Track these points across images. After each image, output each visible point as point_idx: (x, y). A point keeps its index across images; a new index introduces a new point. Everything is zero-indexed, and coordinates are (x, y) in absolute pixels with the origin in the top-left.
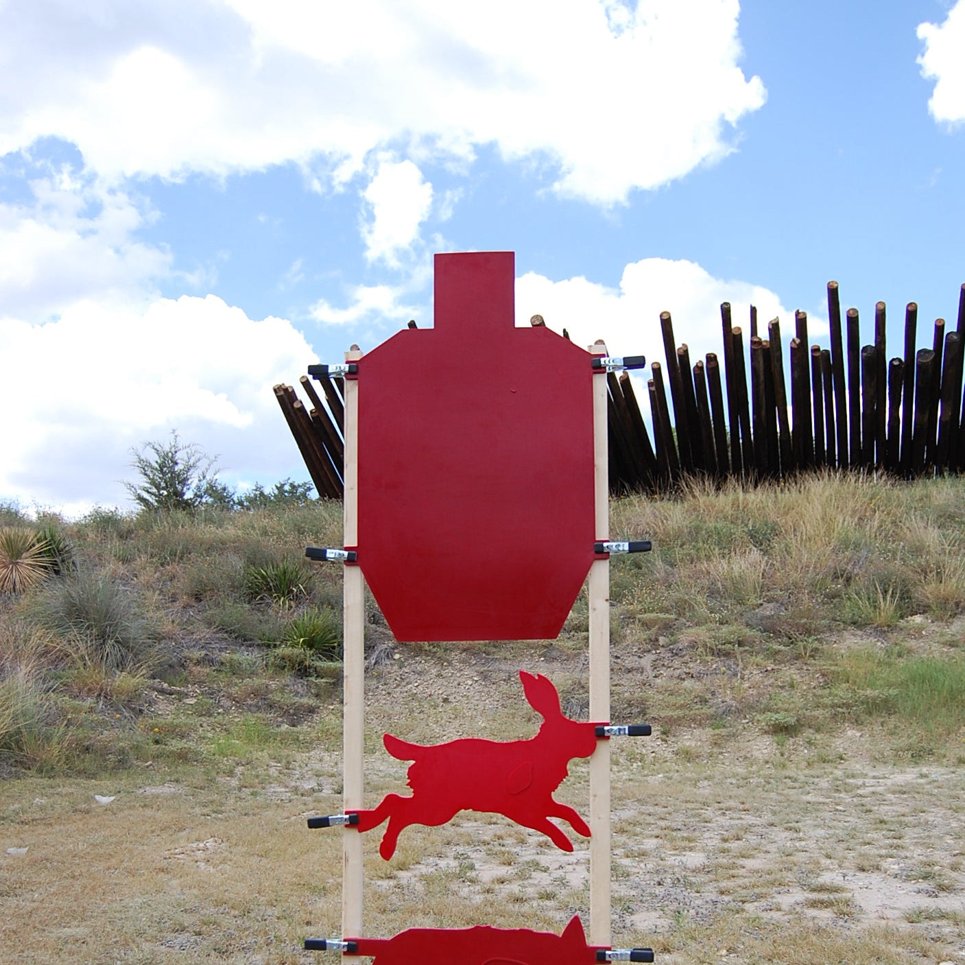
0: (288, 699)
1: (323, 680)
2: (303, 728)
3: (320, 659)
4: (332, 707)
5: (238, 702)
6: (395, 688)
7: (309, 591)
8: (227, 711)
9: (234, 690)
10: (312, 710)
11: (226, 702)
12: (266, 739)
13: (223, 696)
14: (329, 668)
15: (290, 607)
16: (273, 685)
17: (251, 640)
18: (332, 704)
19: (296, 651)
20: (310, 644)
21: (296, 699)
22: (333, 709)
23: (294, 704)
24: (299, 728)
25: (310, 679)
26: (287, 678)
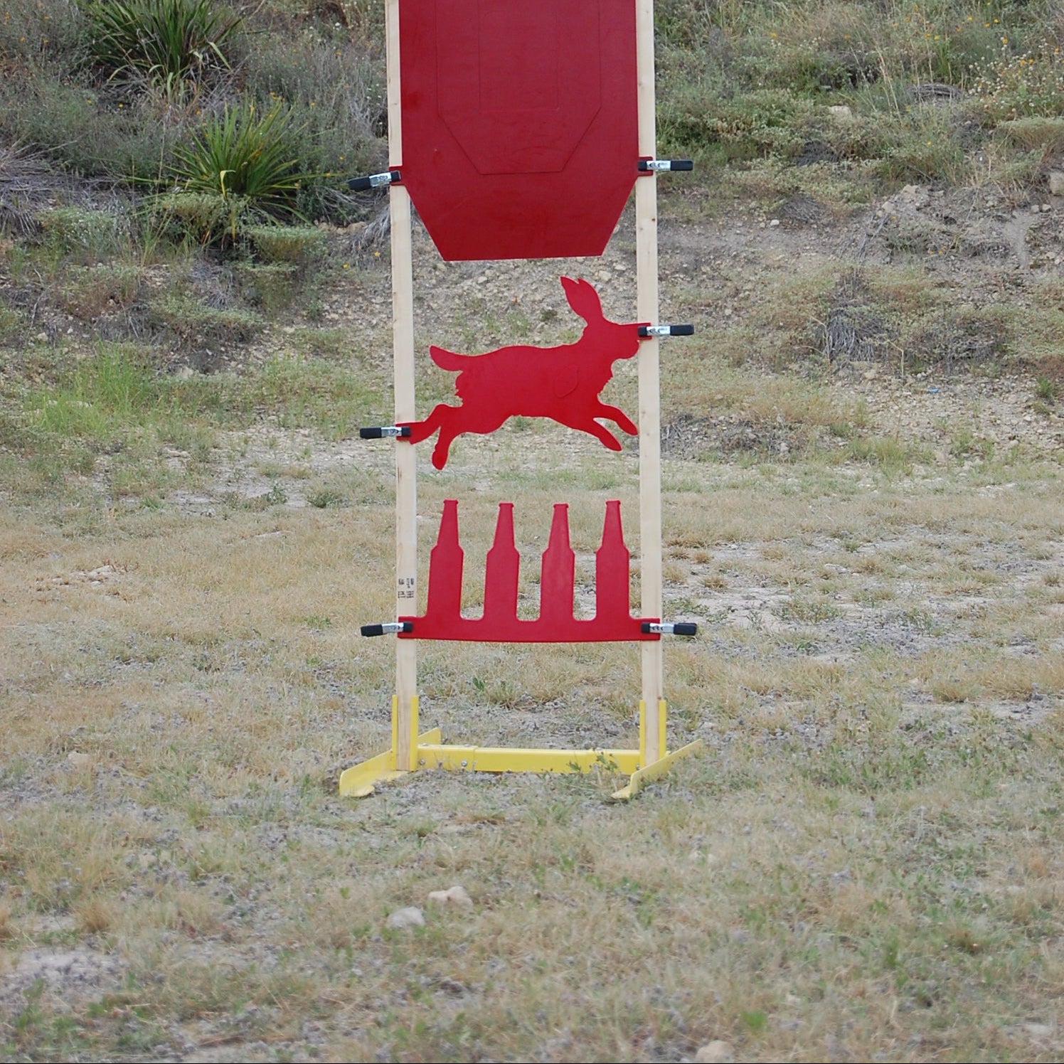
0: (195, 310)
1: (272, 268)
2: (226, 377)
3: (264, 221)
4: (289, 330)
5: (83, 317)
6: (434, 286)
7: (234, 56)
8: (54, 340)
9: (67, 290)
10: (244, 336)
11: (55, 319)
12: (145, 399)
13: (47, 302)
14: (281, 240)
15: (190, 96)
16: (157, 279)
17: (102, 173)
18: (291, 323)
19: (208, 200)
20: (238, 184)
21: (212, 311)
22: (293, 335)
23: (207, 321)
24: (217, 377)
25: (241, 265)
26: (189, 263)
